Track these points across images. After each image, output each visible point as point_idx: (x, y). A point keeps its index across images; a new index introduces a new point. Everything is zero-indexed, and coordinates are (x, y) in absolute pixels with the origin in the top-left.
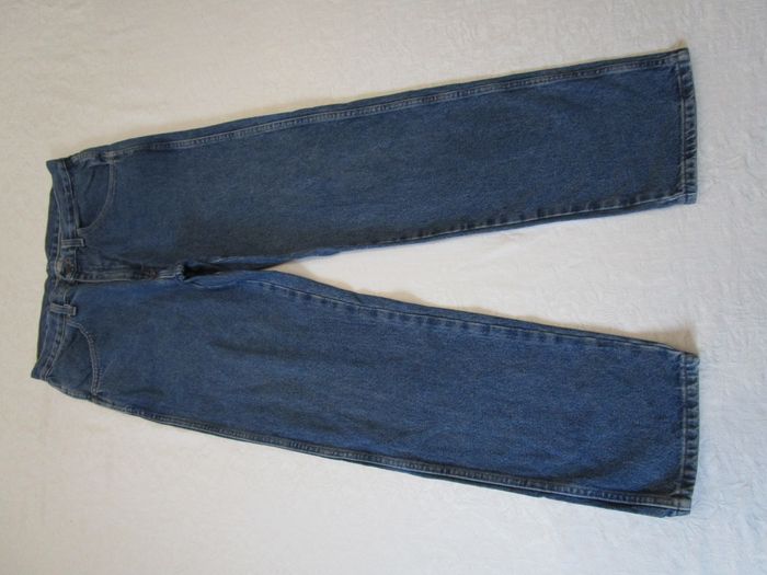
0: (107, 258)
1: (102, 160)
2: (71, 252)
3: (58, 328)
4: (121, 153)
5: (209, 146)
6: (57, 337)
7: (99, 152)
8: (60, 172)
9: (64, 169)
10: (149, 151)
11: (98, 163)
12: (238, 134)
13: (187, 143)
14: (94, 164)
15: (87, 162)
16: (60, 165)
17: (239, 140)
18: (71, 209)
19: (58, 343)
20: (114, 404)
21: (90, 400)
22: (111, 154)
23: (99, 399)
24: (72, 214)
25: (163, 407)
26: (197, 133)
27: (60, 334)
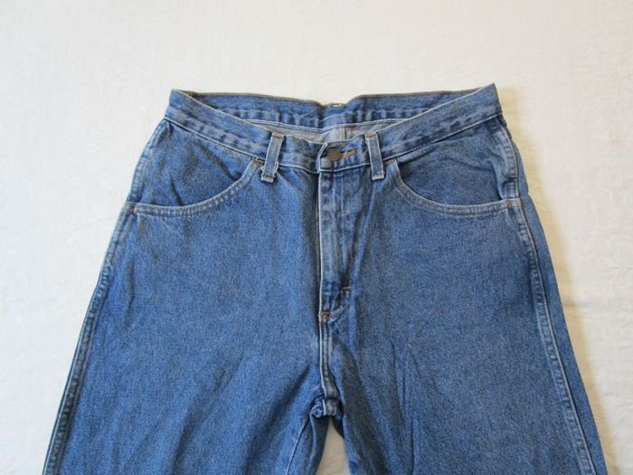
0: (357, 223)
1: (504, 184)
2: (362, 157)
3: (243, 142)
4: (521, 219)
5: (545, 366)
6: (230, 138)
7: (515, 179)
8: (480, 111)
9: (485, 116)
10: (528, 269)
11: (500, 179)
12: (570, 415)
13: (546, 330)
14: (498, 170)
15: (499, 158)
16: (491, 109)
17: (561, 416)
18: (425, 140)
19: (222, 139)
20: (117, 243)
21: (131, 199)
22: (516, 203)
23: (127, 216)
24: (419, 144)
25: (105, 332)
26: (565, 347)
27: (235, 143)
